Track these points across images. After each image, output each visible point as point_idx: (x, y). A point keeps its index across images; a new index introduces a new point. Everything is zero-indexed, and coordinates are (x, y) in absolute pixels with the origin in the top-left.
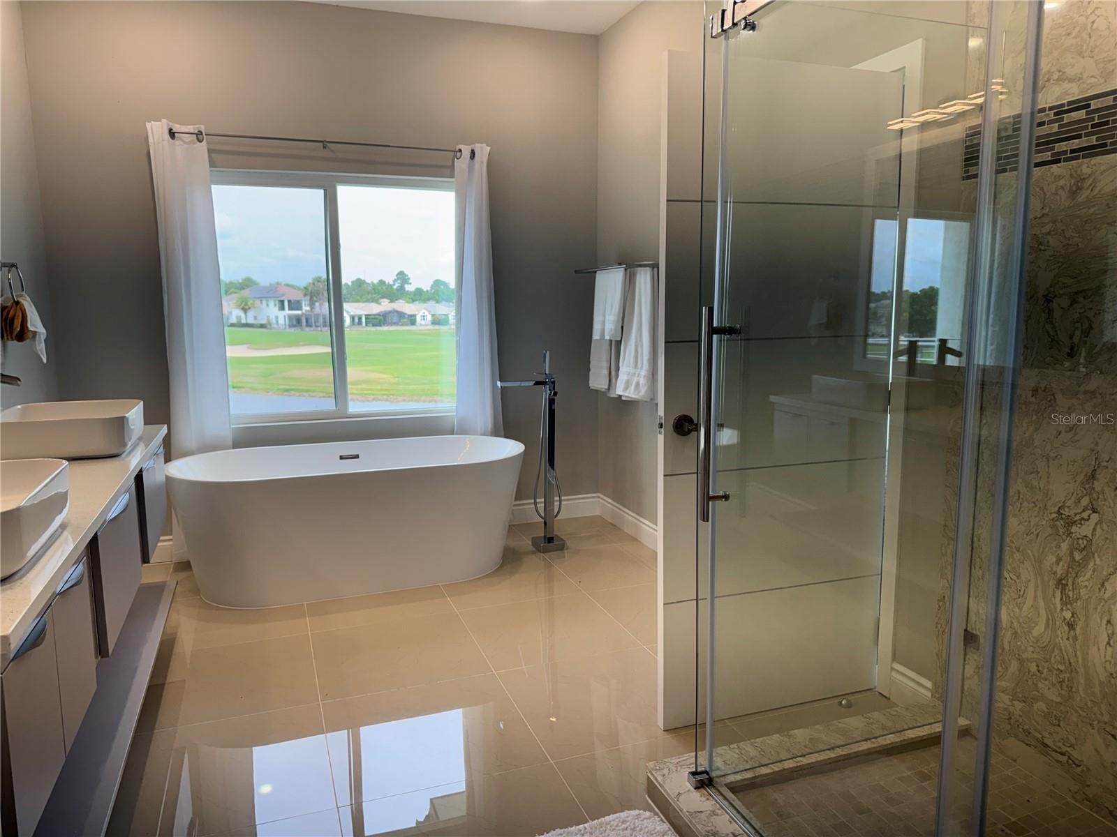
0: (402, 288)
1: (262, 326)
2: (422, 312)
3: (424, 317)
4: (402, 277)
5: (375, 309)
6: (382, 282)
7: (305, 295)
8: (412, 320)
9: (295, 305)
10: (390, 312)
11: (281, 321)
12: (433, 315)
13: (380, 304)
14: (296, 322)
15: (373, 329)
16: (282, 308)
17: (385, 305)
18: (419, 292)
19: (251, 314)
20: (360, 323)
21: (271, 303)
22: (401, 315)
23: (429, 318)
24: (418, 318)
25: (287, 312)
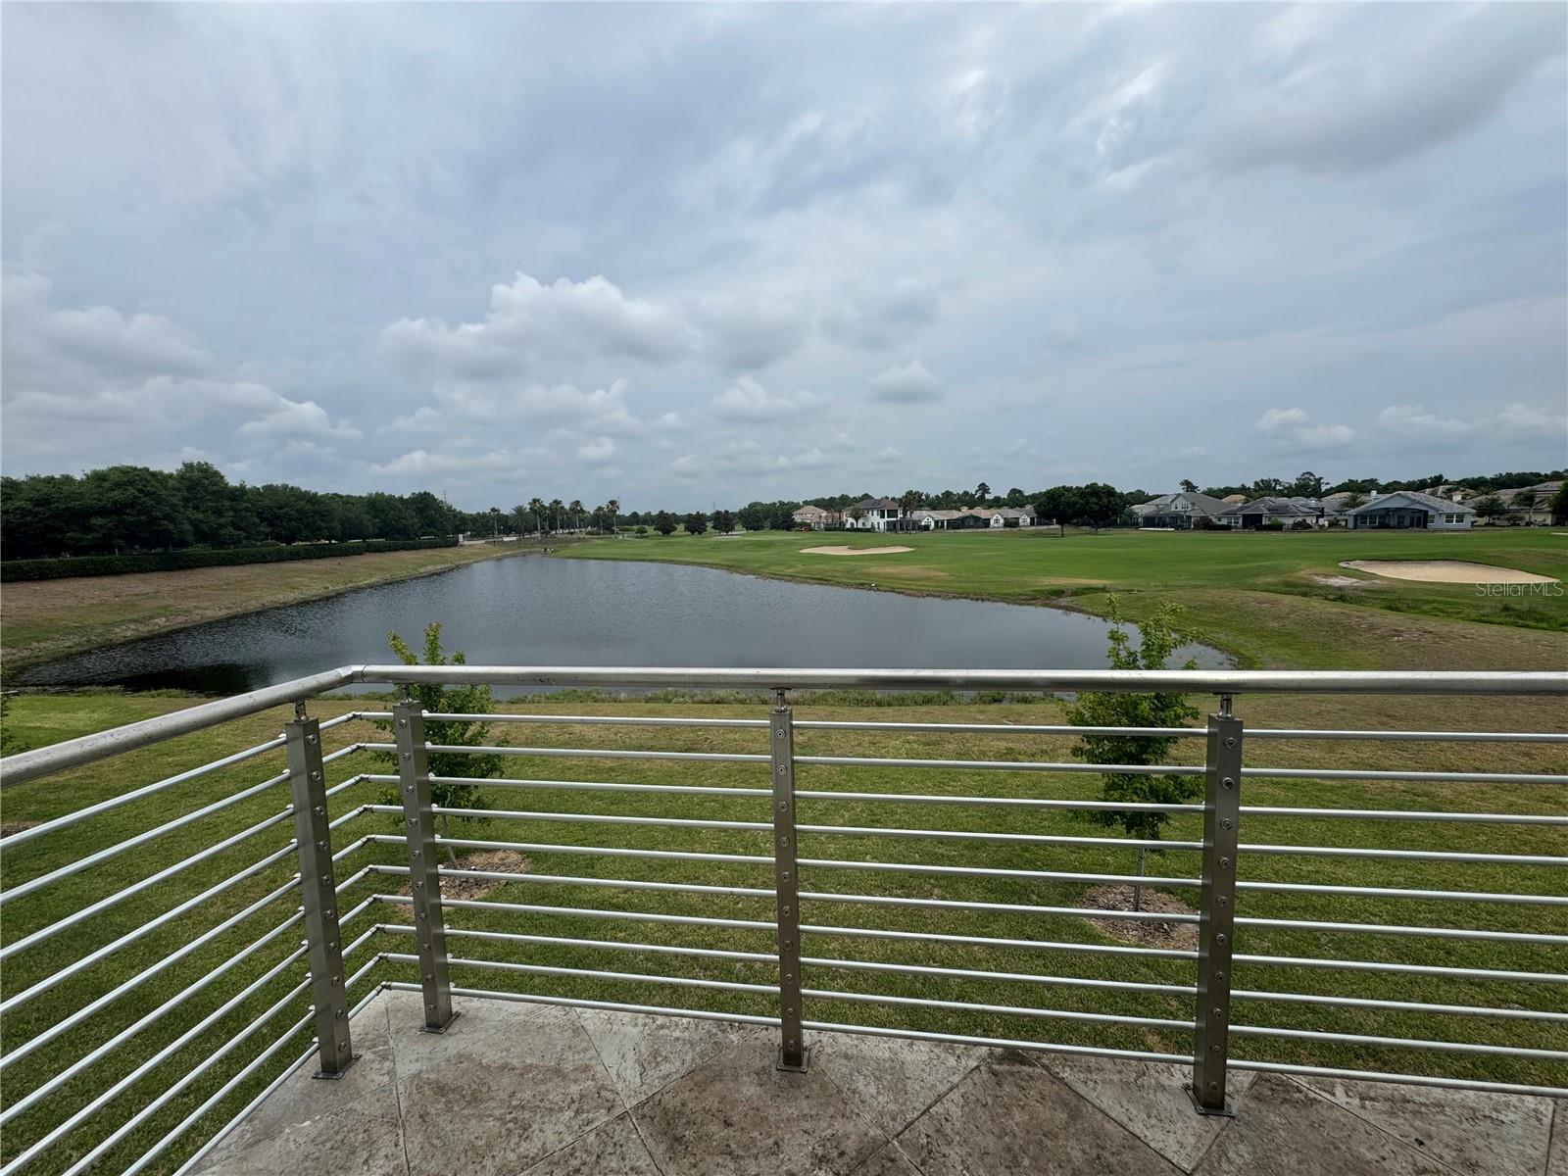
0: (983, 496)
1: (868, 530)
2: (996, 518)
3: (997, 521)
4: (984, 488)
5: (955, 515)
6: (966, 493)
7: (900, 506)
8: (986, 523)
9: (892, 513)
10: (967, 517)
11: (882, 527)
12: (1005, 519)
13: (960, 510)
14: (892, 527)
15: (952, 531)
16: (883, 517)
17: (965, 511)
18: (997, 499)
19: (860, 521)
20: (942, 527)
21: (875, 512)
22: (977, 519)
23: (1002, 521)
24: (992, 522)
25: (886, 519)
